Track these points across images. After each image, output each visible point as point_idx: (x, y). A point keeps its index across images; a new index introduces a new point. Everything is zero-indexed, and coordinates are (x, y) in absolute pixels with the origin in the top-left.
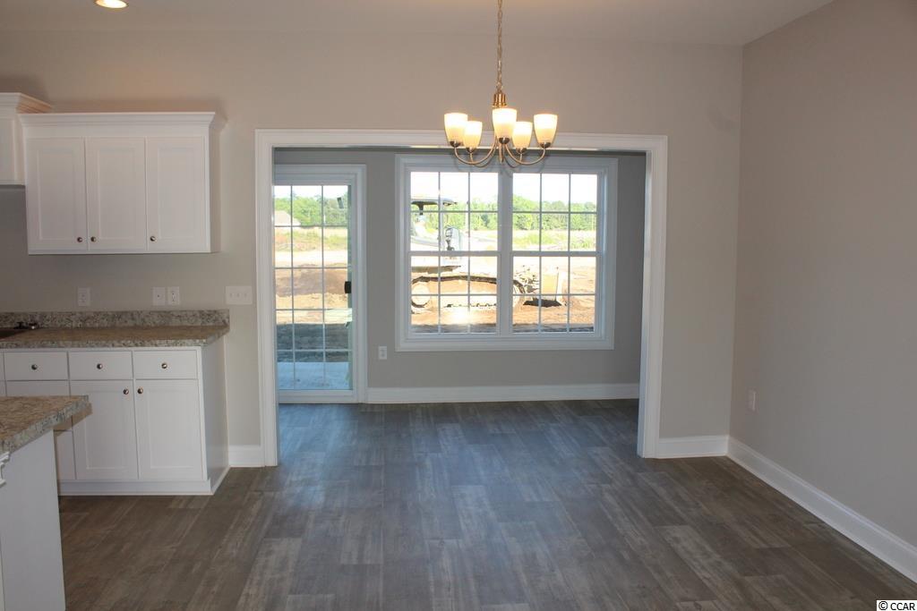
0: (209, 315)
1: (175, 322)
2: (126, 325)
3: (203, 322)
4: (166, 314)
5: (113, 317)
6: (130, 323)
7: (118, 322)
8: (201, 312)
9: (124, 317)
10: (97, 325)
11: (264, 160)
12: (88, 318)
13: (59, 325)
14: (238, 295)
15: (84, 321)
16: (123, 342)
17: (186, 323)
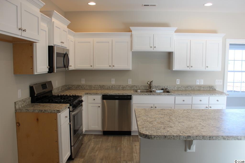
0: (211, 87)
1: (202, 89)
2: (189, 89)
3: (210, 89)
4: (200, 86)
5: (186, 87)
6: (190, 89)
7: (187, 89)
8: (209, 86)
9: (189, 87)
10: (181, 89)
11: (228, 46)
12: (179, 87)
13: (171, 89)
14: (219, 82)
15: (178, 88)
16: (207, 94)
17: (205, 89)
